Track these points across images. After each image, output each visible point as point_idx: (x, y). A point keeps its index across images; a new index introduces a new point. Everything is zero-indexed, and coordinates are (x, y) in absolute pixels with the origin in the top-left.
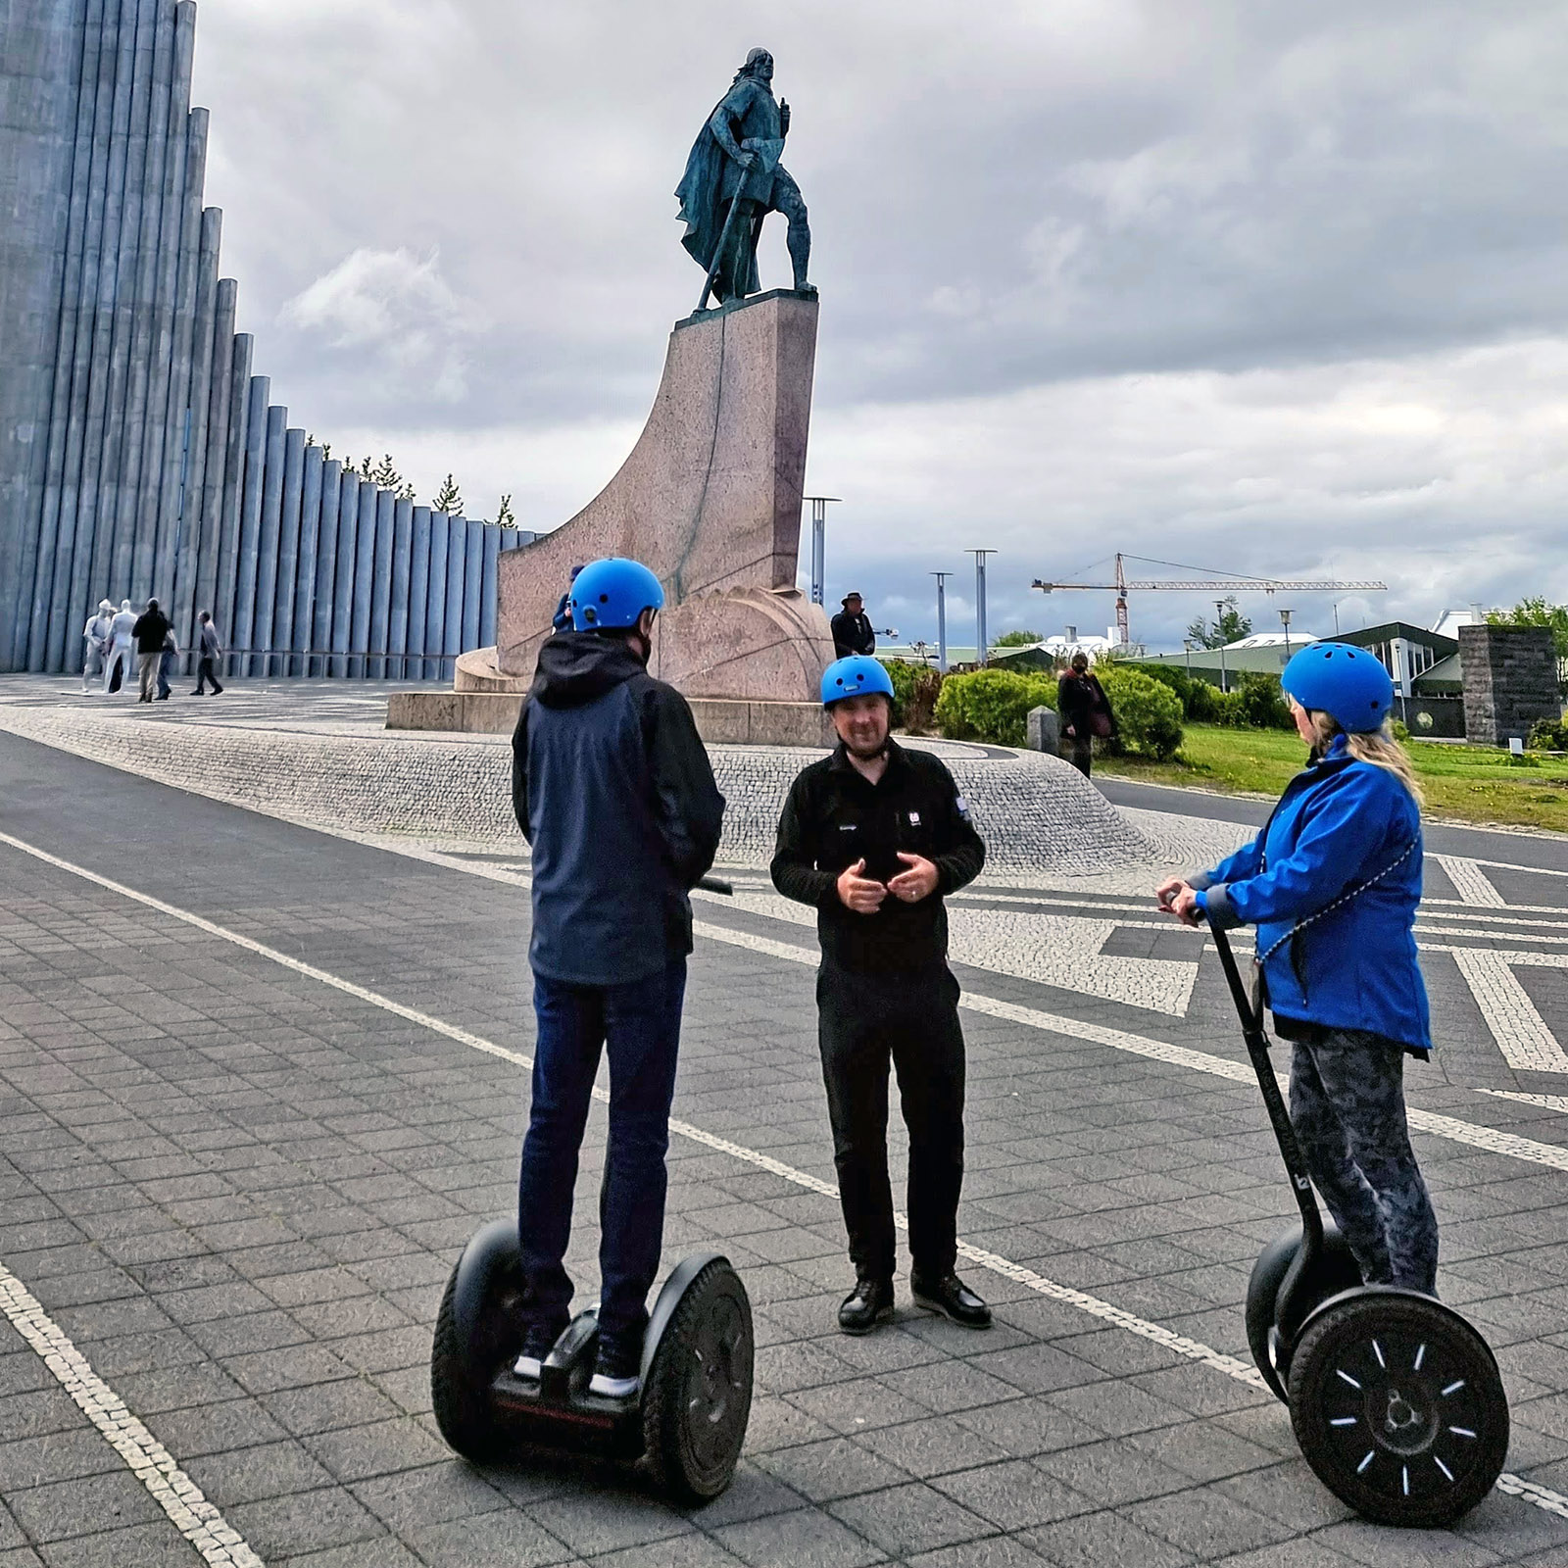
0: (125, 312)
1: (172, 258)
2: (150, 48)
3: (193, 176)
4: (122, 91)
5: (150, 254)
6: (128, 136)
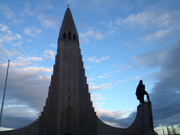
0: (85, 111)
2: (85, 88)
5: (87, 106)
6: (84, 96)
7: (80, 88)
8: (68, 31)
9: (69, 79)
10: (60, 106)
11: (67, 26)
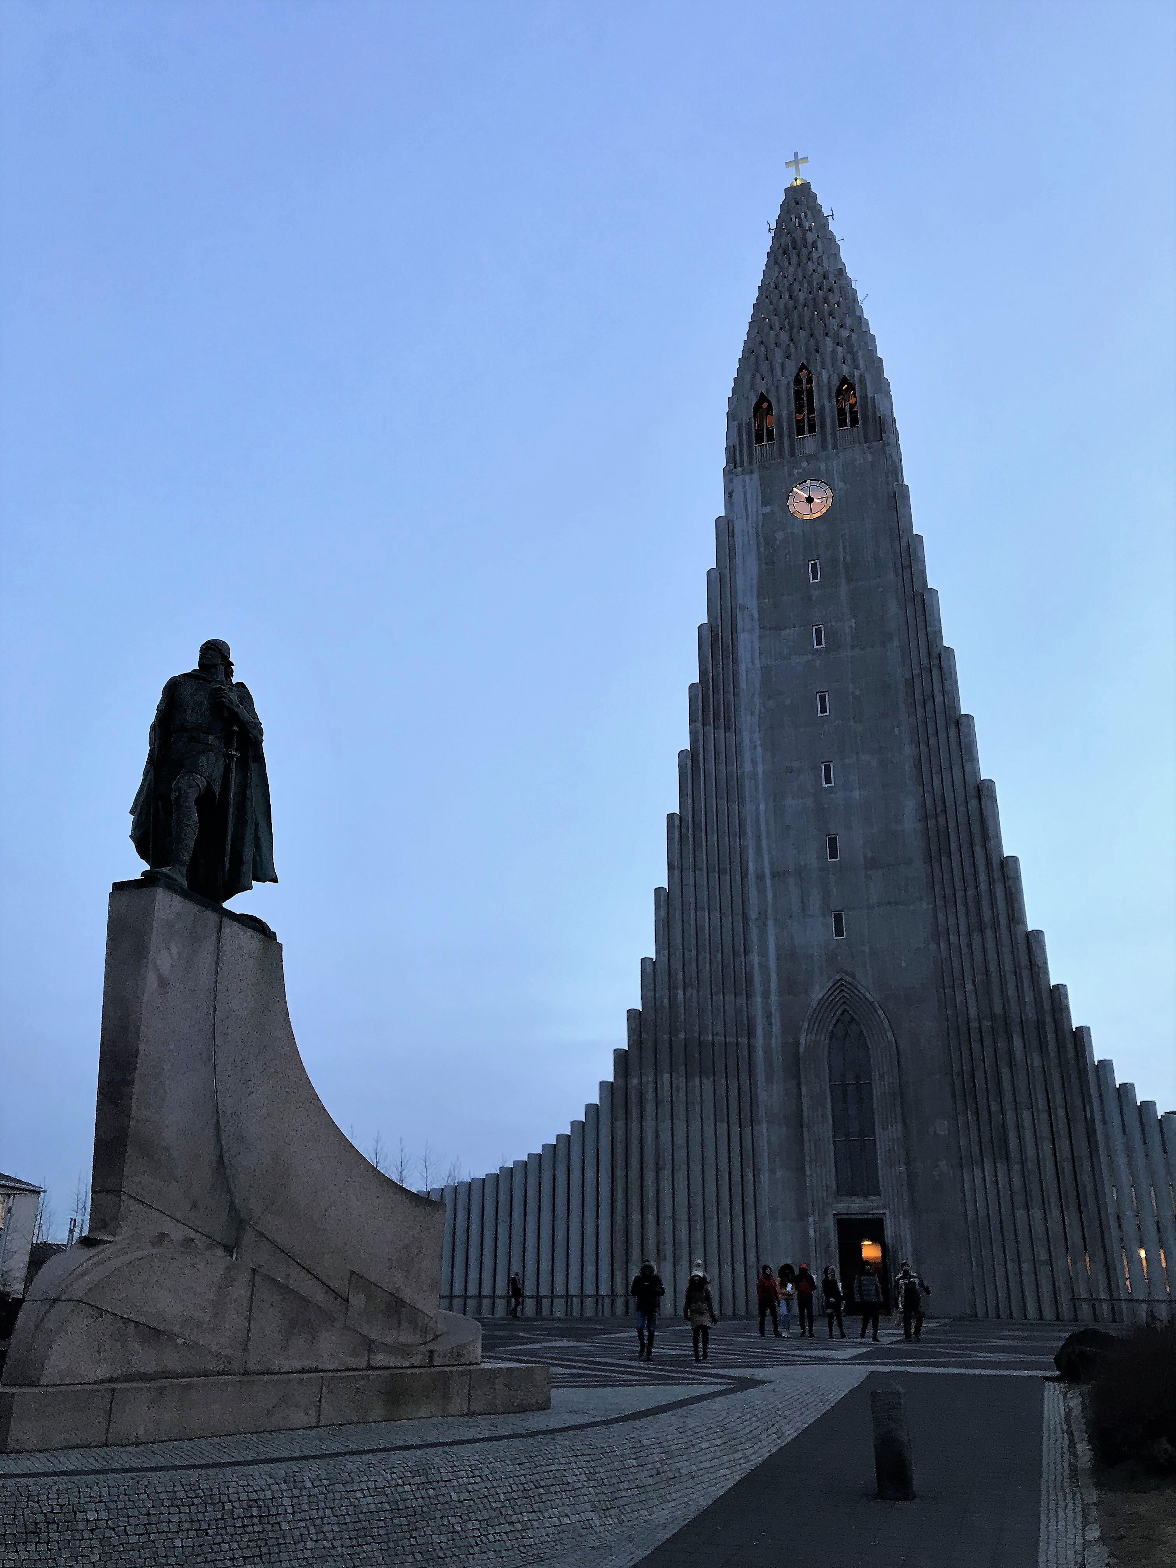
0: (987, 1024)
1: (1010, 978)
2: (966, 821)
3: (1013, 910)
4: (955, 858)
5: (994, 975)
6: (965, 890)
7: (931, 823)
8: (792, 368)
9: (827, 768)
10: (774, 998)
11: (784, 337)
